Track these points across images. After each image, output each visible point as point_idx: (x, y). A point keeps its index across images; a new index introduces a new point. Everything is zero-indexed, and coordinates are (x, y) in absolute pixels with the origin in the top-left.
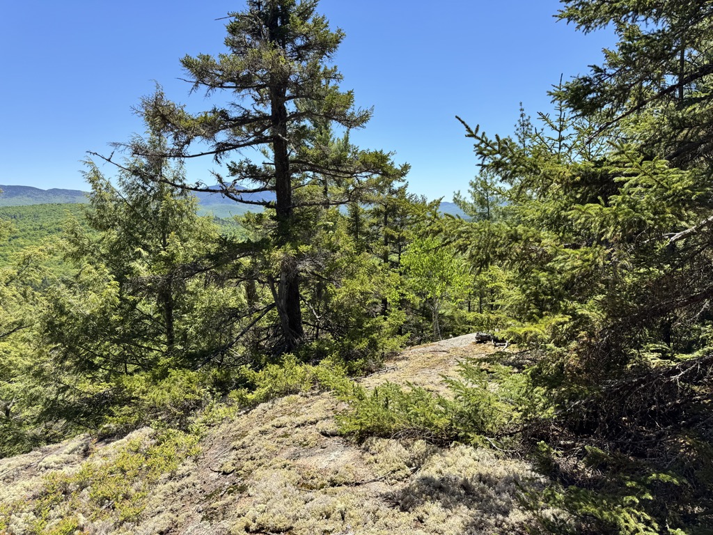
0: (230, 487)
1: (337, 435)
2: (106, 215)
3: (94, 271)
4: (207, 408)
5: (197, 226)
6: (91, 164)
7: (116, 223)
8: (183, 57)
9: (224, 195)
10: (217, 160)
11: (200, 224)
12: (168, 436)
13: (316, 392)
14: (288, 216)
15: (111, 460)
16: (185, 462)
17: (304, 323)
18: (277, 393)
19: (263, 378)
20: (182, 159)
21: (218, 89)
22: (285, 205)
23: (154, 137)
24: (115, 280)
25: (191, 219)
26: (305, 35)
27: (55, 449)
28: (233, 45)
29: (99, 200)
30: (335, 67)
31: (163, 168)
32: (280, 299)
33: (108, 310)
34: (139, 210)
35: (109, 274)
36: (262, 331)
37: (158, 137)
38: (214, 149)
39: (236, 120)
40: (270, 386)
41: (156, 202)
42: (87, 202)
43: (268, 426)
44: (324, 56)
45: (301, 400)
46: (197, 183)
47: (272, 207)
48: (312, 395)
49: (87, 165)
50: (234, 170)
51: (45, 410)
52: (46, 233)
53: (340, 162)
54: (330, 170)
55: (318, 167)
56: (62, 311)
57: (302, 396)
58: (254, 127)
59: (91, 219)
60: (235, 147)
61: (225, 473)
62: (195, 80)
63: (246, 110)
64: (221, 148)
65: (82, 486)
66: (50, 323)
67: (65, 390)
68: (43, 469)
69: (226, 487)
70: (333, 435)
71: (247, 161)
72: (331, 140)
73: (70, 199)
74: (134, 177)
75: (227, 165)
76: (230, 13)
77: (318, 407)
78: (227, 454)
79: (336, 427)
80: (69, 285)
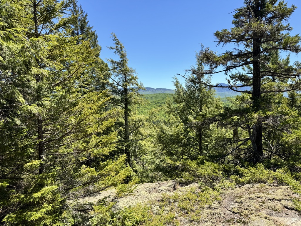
0: (238, 220)
1: (294, 210)
2: (180, 97)
3: (175, 118)
4: (221, 181)
5: (214, 102)
6: (176, 78)
7: (184, 101)
8: (215, 32)
9: (229, 88)
10: (226, 73)
11: (216, 101)
12: (206, 189)
13: (276, 185)
14: (258, 98)
15: (184, 194)
16: (215, 202)
17: (264, 149)
18: (254, 181)
19: (247, 172)
20: (211, 74)
21: (228, 43)
22: (256, 92)
23: (199, 66)
24: (182, 122)
25: (212, 99)
26: (273, 12)
27: (162, 184)
28: (235, 23)
29: (178, 93)
30: (288, 24)
31: (202, 79)
32: (252, 136)
33: (179, 134)
34: (192, 95)
35: (180, 120)
36: (242, 150)
37: (201, 66)
38: (225, 69)
39: (235, 55)
40: (251, 177)
41: (198, 92)
42: (174, 93)
43: (252, 196)
44: (283, 20)
45: (267, 187)
46: (217, 84)
47: (250, 93)
48: (273, 185)
49: (174, 79)
50: (232, 78)
51: (155, 167)
52: (155, 104)
53: (289, 70)
54: (283, 74)
55: (276, 73)
56: (163, 132)
57: (268, 185)
58: (243, 58)
59: (175, 99)
60: (235, 67)
61: (234, 212)
62: (219, 41)
63: (240, 51)
64: (229, 68)
65: (175, 202)
66: (160, 136)
67: (163, 161)
68: (160, 190)
69: (236, 219)
70: (292, 209)
71: (239, 73)
72: (279, 60)
73: (163, 92)
74: (191, 83)
75: (230, 75)
76: (236, 9)
77: (280, 192)
78: (234, 204)
79: (293, 206)
80: (166, 124)
